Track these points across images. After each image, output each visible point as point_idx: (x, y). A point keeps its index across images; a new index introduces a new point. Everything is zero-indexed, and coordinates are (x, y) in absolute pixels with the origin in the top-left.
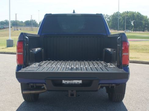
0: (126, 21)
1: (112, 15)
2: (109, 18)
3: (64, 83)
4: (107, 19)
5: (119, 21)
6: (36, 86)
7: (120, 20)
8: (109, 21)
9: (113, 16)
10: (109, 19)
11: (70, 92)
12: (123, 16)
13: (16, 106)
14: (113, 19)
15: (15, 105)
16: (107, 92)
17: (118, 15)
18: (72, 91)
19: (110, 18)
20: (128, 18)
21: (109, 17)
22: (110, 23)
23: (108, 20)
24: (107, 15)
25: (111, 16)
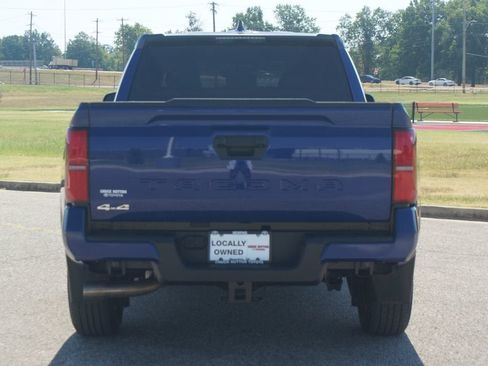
0: (469, 37)
1: (401, 11)
2: (389, 26)
3: (213, 262)
4: (378, 28)
5: (437, 41)
6: (127, 269)
7: (439, 32)
8: (389, 39)
9: (408, 15)
10: (390, 29)
11: (233, 286)
12: (453, 15)
13: (50, 349)
14: (406, 32)
15: (46, 344)
16: (354, 304)
17: (433, 12)
18: (240, 284)
19: (396, 26)
20: (475, 24)
21: (387, 19)
22: (396, 49)
23: (386, 34)
24: (378, 10)
25: (396, 16)
